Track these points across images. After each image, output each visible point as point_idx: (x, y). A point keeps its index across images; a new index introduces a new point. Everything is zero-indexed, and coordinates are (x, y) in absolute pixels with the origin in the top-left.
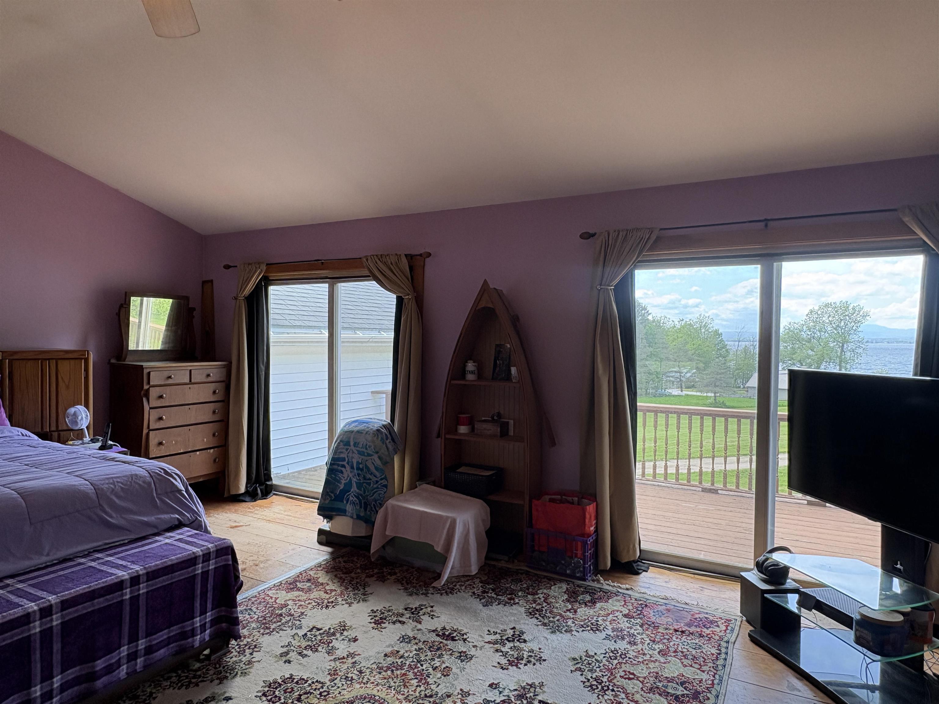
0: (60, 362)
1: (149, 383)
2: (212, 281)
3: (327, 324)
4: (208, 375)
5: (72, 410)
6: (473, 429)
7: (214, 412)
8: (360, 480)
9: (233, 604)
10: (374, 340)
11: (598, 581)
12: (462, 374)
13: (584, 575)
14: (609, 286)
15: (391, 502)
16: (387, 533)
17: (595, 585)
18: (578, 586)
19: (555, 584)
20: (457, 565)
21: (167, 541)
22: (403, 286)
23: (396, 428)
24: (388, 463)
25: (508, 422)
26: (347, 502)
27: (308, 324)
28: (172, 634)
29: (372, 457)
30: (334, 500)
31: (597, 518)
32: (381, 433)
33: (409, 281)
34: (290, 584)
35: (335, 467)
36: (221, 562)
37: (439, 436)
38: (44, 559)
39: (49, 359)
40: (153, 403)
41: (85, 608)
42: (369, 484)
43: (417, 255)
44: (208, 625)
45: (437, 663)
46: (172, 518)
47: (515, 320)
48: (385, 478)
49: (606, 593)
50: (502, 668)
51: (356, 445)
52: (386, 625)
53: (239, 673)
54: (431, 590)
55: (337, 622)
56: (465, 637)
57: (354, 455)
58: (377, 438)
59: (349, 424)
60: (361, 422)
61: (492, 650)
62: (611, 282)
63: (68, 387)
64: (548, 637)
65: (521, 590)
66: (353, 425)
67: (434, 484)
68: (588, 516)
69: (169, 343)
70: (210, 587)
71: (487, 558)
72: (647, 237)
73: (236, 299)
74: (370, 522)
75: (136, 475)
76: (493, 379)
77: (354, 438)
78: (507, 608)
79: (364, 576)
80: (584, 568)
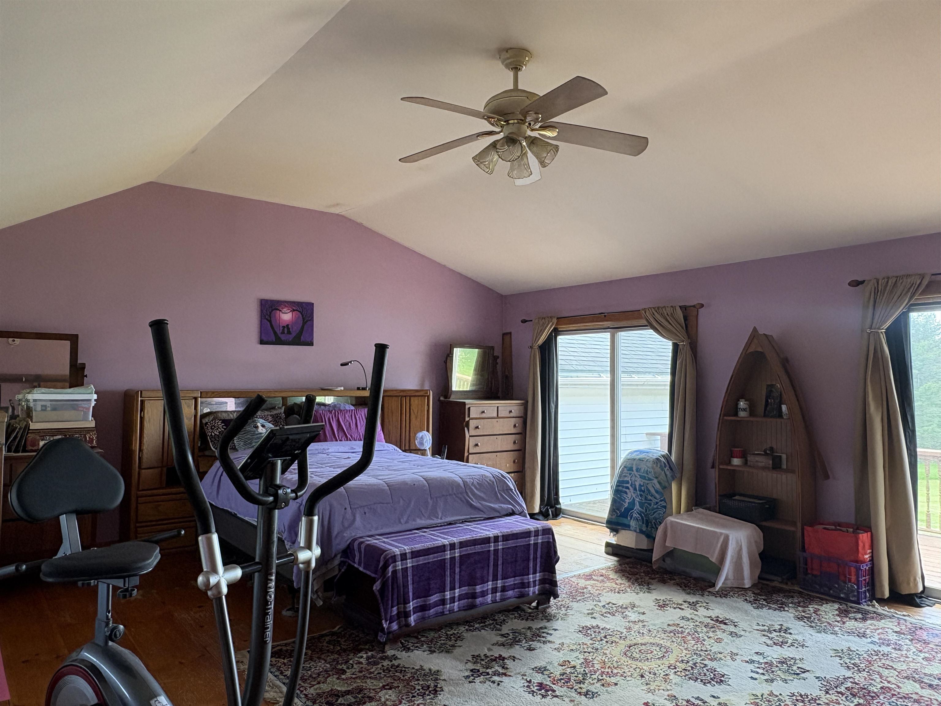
0: (412, 398)
1: (469, 416)
2: (510, 333)
3: (609, 369)
4: (511, 412)
5: (420, 435)
6: (746, 463)
7: (515, 443)
8: (641, 500)
9: (553, 571)
10: (649, 383)
11: (873, 606)
12: (735, 411)
13: (858, 599)
14: (879, 329)
15: (671, 519)
16: (667, 544)
17: (870, 608)
18: (851, 607)
19: (827, 603)
20: (731, 576)
21: (508, 521)
22: (679, 334)
23: (673, 458)
24: (666, 488)
25: (781, 456)
26: (631, 519)
27: (588, 368)
28: (516, 582)
29: (653, 481)
30: (619, 516)
31: (872, 547)
32: (661, 461)
33: (683, 328)
34: (587, 576)
35: (620, 488)
36: (546, 538)
37: (713, 467)
38: (439, 521)
39: (405, 396)
40: (473, 432)
41: (471, 550)
42: (650, 504)
43: (690, 306)
44: (537, 583)
45: (711, 634)
46: (508, 508)
47: (785, 363)
48: (664, 500)
49: (879, 615)
50: (768, 645)
51: (638, 470)
52: (669, 608)
53: (560, 619)
54: (707, 593)
55: (629, 601)
56: (736, 624)
57: (636, 479)
58: (657, 466)
59: (631, 453)
60: (641, 452)
61: (759, 634)
62: (881, 326)
63: (416, 418)
64: (813, 634)
65: (792, 603)
66: (635, 454)
67: (709, 509)
68: (861, 544)
69: (479, 385)
70: (539, 556)
71: (759, 578)
72: (918, 283)
73: (531, 347)
74: (651, 537)
75: (484, 475)
76: (765, 416)
77: (636, 464)
78: (777, 612)
79: (647, 578)
80: (858, 592)
